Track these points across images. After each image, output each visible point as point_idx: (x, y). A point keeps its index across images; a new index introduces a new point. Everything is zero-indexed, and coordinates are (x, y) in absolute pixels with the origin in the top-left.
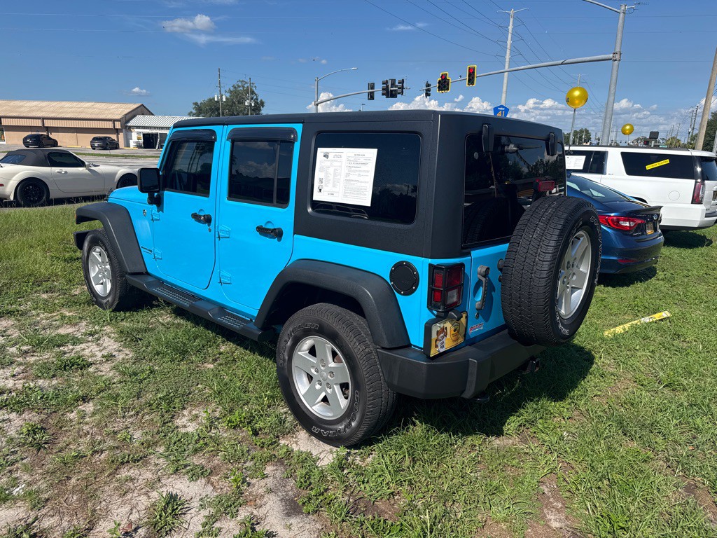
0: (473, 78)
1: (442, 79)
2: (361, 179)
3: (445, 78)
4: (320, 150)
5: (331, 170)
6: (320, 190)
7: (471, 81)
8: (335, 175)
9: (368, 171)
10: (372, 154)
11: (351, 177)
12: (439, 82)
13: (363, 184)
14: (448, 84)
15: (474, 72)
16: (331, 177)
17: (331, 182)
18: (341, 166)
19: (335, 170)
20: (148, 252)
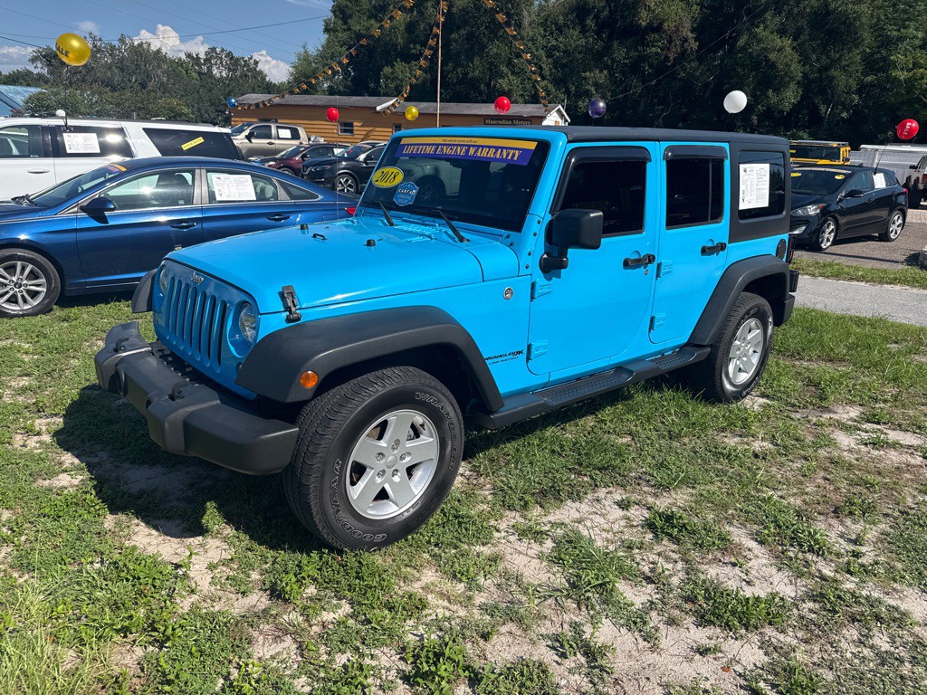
4: (741, 167)
5: (749, 183)
8: (751, 185)
18: (753, 178)
20: (511, 356)
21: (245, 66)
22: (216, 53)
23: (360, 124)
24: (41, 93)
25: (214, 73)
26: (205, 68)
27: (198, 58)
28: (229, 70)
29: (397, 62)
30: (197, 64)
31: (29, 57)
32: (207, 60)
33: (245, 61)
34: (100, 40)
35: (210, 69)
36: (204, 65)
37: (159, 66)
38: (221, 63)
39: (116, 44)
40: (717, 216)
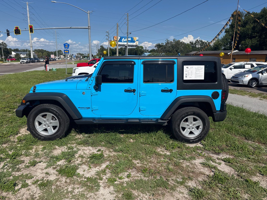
0: (32, 30)
1: (16, 29)
2: (200, 73)
3: (18, 29)
4: (185, 66)
5: (190, 71)
6: (186, 77)
7: (31, 31)
8: (191, 72)
9: (202, 71)
10: (203, 67)
11: (197, 73)
12: (15, 30)
13: (201, 74)
14: (20, 31)
15: (32, 28)
16: (190, 73)
17: (190, 74)
18: (193, 70)
19: (191, 71)
20: (86, 108)
21: (205, 44)
22: (198, 41)
23: (222, 59)
24: (150, 54)
25: (197, 46)
26: (194, 45)
27: (193, 43)
28: (201, 45)
29: (247, 39)
30: (192, 44)
31: (155, 46)
32: (195, 43)
33: (206, 43)
34: (169, 40)
35: (195, 46)
36: (194, 44)
37: (181, 46)
38: (199, 44)
39: (172, 41)
40: (172, 81)
